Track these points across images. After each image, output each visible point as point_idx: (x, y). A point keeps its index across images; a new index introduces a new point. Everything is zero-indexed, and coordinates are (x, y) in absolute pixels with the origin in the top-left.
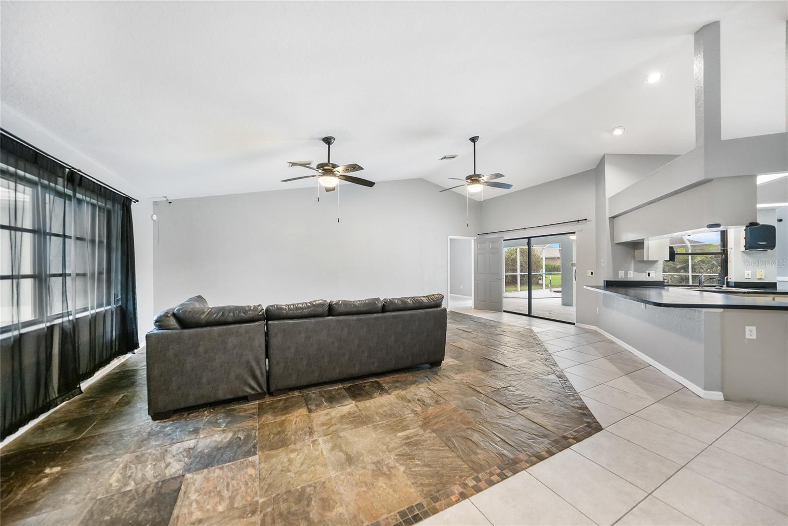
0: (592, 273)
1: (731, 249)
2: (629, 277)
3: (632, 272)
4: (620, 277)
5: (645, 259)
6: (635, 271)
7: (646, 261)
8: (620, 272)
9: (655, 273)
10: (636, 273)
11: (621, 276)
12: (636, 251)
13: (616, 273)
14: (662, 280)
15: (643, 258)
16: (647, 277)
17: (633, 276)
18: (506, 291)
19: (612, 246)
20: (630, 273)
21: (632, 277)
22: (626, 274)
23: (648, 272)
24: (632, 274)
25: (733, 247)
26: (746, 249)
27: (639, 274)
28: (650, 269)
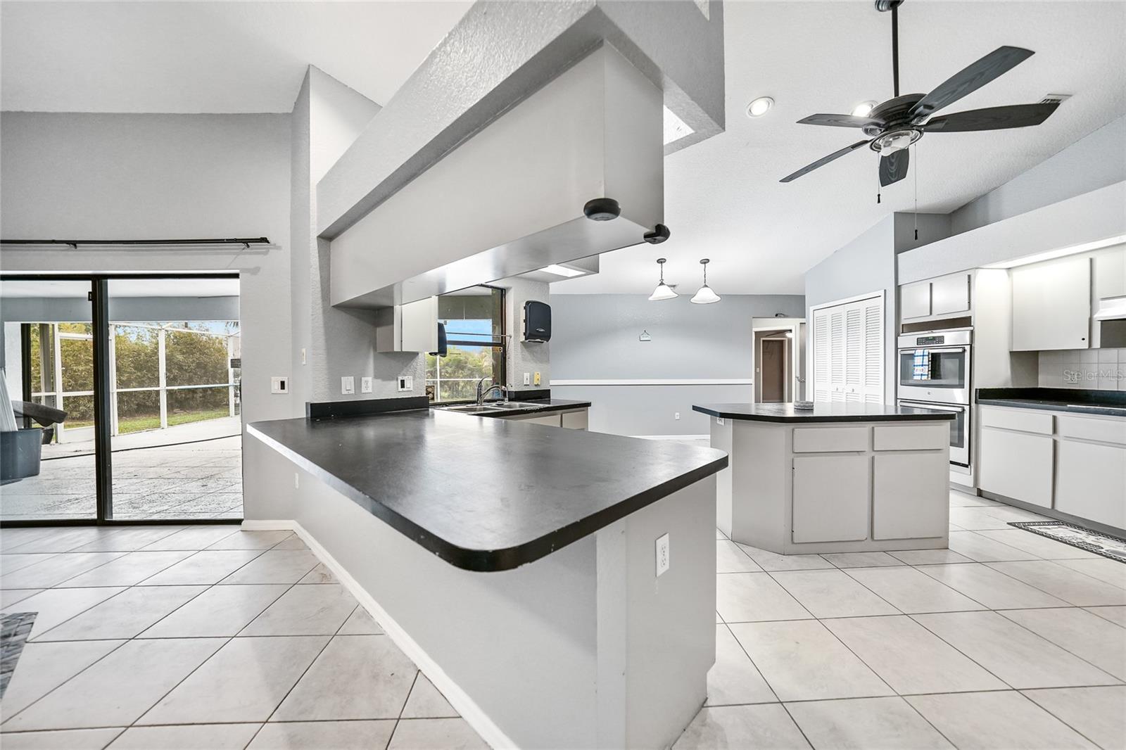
0: (283, 384)
1: (511, 337)
2: (364, 390)
3: (370, 379)
4: (344, 392)
5: (397, 349)
6: (376, 377)
7: (397, 352)
8: (343, 379)
9: (414, 380)
10: (379, 381)
11: (348, 391)
12: (379, 330)
13: (336, 385)
14: (425, 395)
15: (393, 348)
16: (400, 389)
17: (373, 388)
18: (121, 431)
19: (324, 312)
20: (367, 382)
21: (370, 390)
22: (358, 384)
23: (400, 378)
24: (370, 384)
25: (512, 334)
26: (526, 339)
27: (385, 383)
28: (404, 372)
